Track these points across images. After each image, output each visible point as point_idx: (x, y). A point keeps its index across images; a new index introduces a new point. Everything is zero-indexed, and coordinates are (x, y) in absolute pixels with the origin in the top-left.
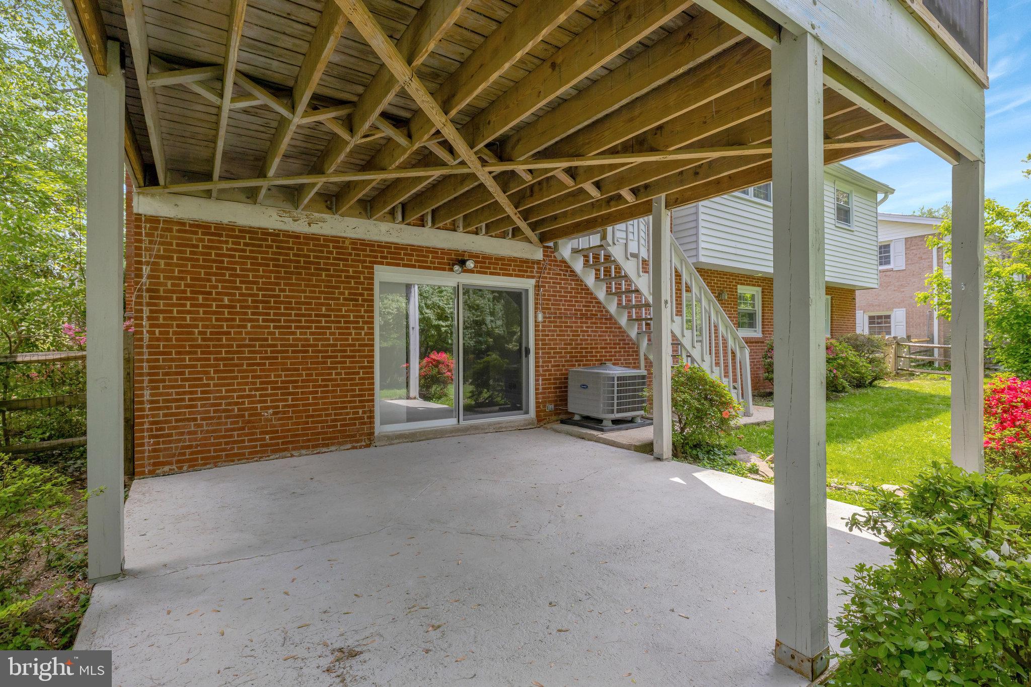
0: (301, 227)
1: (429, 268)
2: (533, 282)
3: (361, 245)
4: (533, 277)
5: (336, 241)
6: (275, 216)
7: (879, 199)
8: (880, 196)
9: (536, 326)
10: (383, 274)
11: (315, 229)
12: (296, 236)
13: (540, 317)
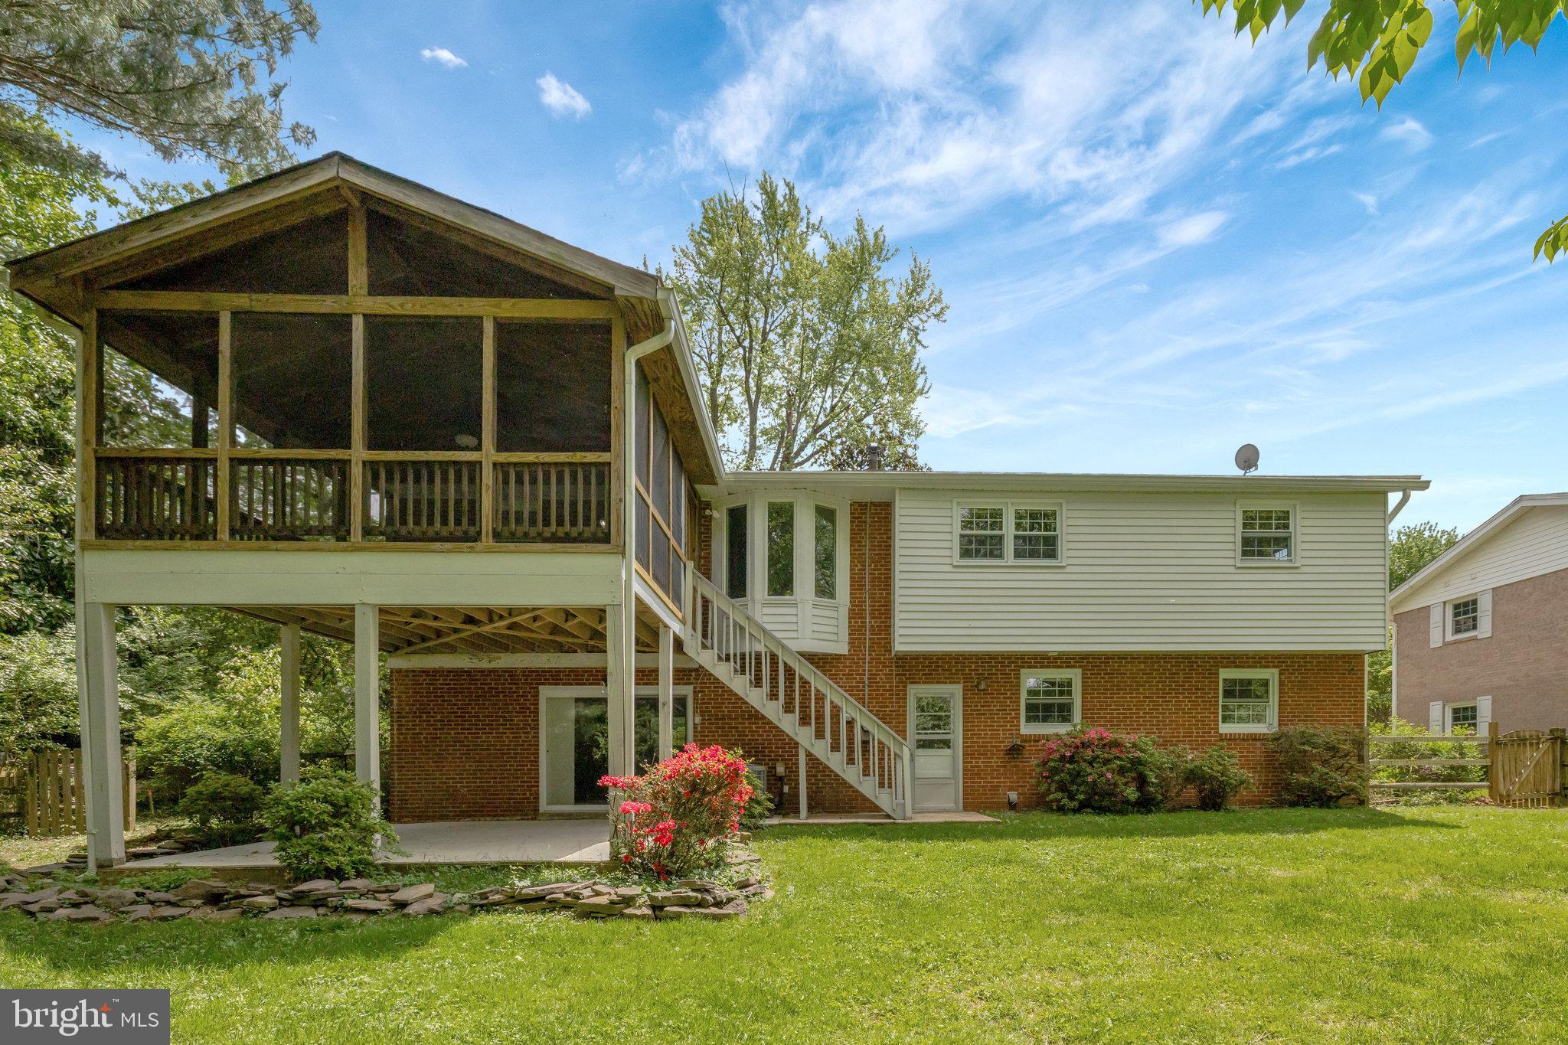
0: (485, 664)
1: (585, 684)
2: (691, 687)
3: (528, 672)
4: (691, 684)
5: (510, 672)
6: (467, 659)
7: (1391, 506)
8: (1394, 498)
9: (695, 727)
10: (546, 692)
11: (494, 665)
12: (482, 671)
13: (698, 720)
